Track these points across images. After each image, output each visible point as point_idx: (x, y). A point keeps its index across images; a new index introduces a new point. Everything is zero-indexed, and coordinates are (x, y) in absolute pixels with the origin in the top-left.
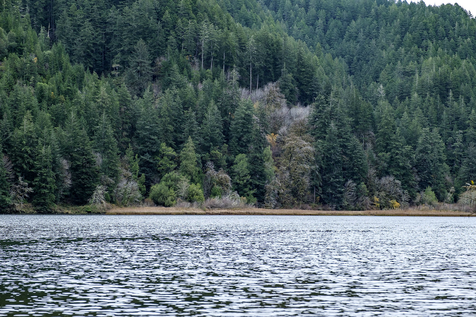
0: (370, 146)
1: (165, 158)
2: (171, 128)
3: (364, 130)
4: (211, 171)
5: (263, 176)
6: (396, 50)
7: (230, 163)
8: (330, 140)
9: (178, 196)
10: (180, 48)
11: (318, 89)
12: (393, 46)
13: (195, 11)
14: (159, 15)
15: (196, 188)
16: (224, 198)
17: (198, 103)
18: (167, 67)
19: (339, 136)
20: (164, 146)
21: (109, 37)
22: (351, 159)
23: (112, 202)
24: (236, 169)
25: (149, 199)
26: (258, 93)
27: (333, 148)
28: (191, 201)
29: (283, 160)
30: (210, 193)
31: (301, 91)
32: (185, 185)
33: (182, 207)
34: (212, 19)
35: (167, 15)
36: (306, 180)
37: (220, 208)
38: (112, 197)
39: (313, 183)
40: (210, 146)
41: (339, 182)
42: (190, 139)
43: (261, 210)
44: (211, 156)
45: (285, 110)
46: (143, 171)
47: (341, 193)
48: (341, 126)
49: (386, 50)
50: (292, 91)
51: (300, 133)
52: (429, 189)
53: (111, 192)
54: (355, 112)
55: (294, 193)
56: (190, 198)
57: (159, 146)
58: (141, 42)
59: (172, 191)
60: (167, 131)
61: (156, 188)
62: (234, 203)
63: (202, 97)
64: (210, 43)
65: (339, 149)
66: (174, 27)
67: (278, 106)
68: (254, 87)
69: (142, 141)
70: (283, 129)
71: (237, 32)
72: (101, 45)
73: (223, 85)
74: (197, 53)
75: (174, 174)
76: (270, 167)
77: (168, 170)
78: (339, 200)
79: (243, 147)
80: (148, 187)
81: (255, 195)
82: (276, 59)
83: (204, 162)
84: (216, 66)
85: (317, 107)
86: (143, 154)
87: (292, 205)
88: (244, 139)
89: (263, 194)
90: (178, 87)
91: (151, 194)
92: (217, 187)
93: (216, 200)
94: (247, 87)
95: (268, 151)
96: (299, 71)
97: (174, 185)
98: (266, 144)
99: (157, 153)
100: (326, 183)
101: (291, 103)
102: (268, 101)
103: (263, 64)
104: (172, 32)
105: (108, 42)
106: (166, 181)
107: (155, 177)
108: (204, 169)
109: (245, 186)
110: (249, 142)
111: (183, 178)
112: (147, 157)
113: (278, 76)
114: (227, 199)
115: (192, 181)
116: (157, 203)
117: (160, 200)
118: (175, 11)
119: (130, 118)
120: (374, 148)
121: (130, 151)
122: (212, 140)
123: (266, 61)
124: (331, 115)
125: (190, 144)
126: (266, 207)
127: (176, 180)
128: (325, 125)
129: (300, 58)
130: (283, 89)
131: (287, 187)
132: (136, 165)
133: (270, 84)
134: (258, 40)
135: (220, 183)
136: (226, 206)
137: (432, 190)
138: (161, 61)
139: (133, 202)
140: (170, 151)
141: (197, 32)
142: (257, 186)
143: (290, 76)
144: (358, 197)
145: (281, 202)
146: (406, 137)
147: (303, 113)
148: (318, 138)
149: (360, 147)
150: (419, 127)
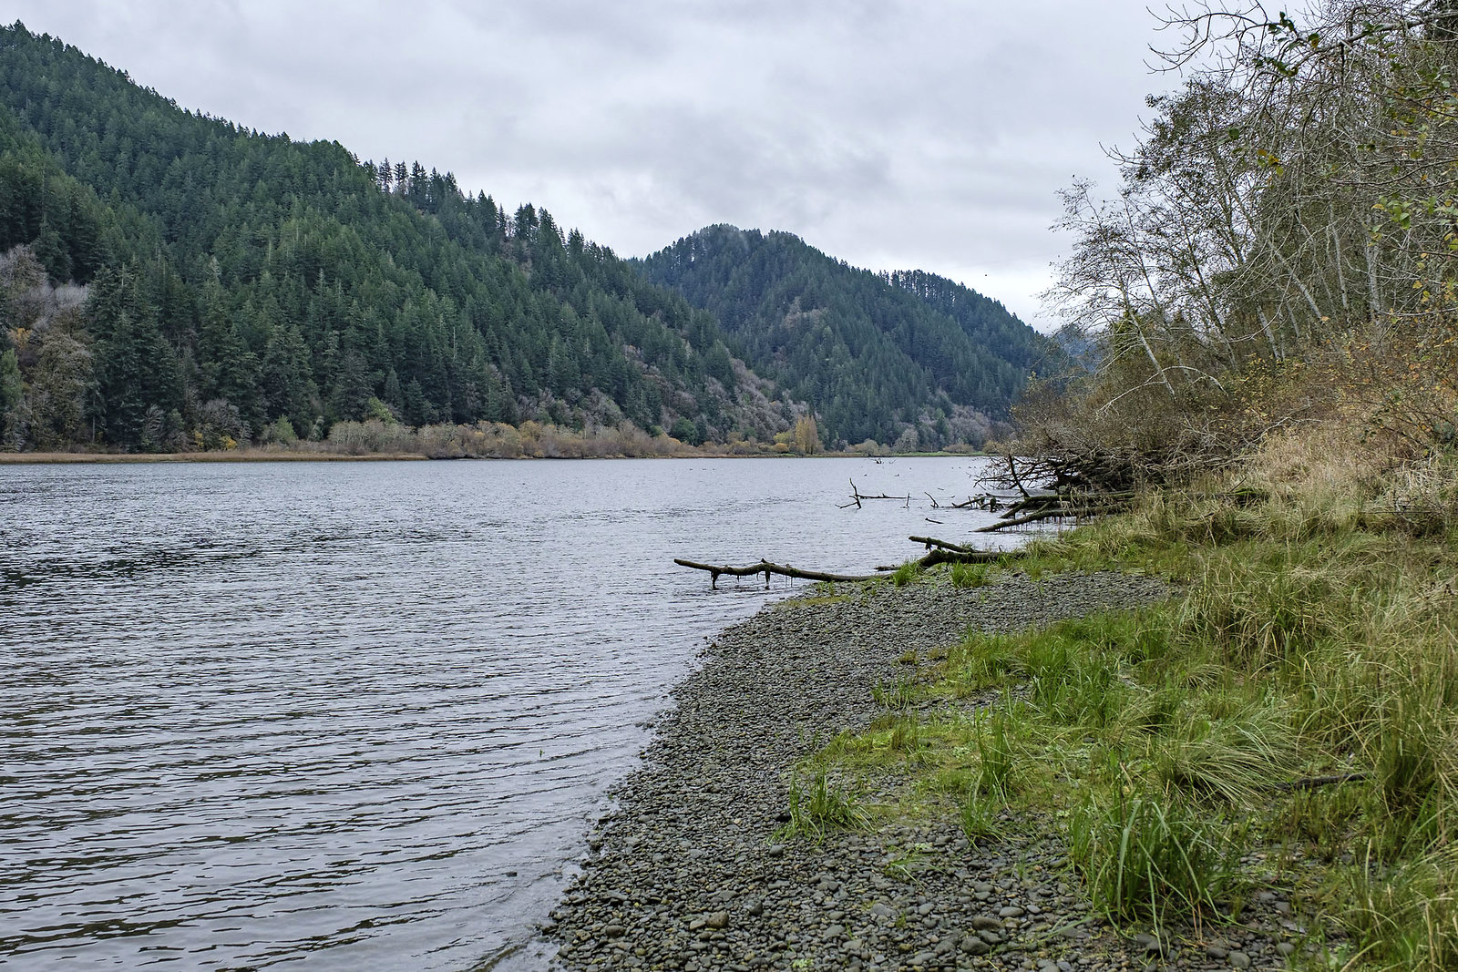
0: (189, 351)
3: (181, 326)
6: (242, 205)
8: (120, 340)
11: (104, 258)
12: (237, 200)
19: (136, 335)
22: (157, 371)
27: (125, 353)
29: (40, 372)
31: (76, 260)
36: (79, 405)
39: (91, 410)
41: (135, 409)
45: (45, 290)
47: (139, 425)
48: (139, 319)
49: (225, 205)
50: (58, 260)
51: (70, 328)
52: (284, 419)
54: (165, 297)
55: (58, 425)
65: (136, 356)
67: (34, 283)
70: (41, 322)
76: (12, 383)
78: (136, 437)
82: (31, 207)
85: (100, 286)
87: (55, 446)
89: (1, 428)
95: (10, 356)
96: (74, 230)
98: (6, 345)
100: (113, 410)
101: (57, 279)
102: (15, 274)
113: (34, 234)
120: (197, 355)
123: (11, 209)
124: (124, 301)
126: (6, 450)
128: (112, 317)
129: (75, 208)
130: (41, 256)
131: (45, 416)
133: (19, 247)
137: (289, 421)
143: (55, 235)
144: (167, 431)
145: (33, 441)
146: (249, 339)
147: (76, 295)
148: (100, 337)
149: (172, 352)
150: (268, 324)
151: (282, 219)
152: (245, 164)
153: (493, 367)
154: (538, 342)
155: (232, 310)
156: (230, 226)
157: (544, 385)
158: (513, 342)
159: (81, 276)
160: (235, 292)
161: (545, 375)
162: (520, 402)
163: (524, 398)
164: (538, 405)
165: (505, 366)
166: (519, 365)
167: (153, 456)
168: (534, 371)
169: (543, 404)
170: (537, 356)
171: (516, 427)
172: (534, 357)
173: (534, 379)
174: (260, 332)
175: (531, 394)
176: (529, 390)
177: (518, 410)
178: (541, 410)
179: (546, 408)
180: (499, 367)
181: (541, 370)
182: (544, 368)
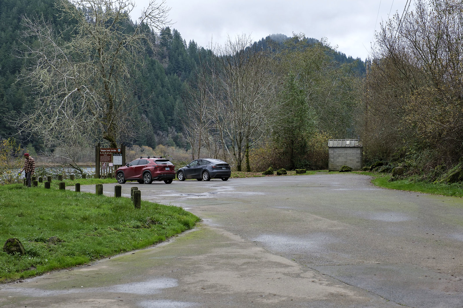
52: (30, 145)
137: (33, 146)
153: (144, 116)
154: (169, 102)
157: (170, 125)
161: (172, 120)
163: (160, 132)
164: (167, 136)
165: (150, 115)
166: (157, 115)
168: (166, 118)
169: (170, 135)
170: (168, 110)
171: (153, 148)
173: (166, 122)
176: (163, 128)
178: (169, 139)
179: (172, 138)
180: (147, 116)
181: (170, 117)
182: (171, 116)
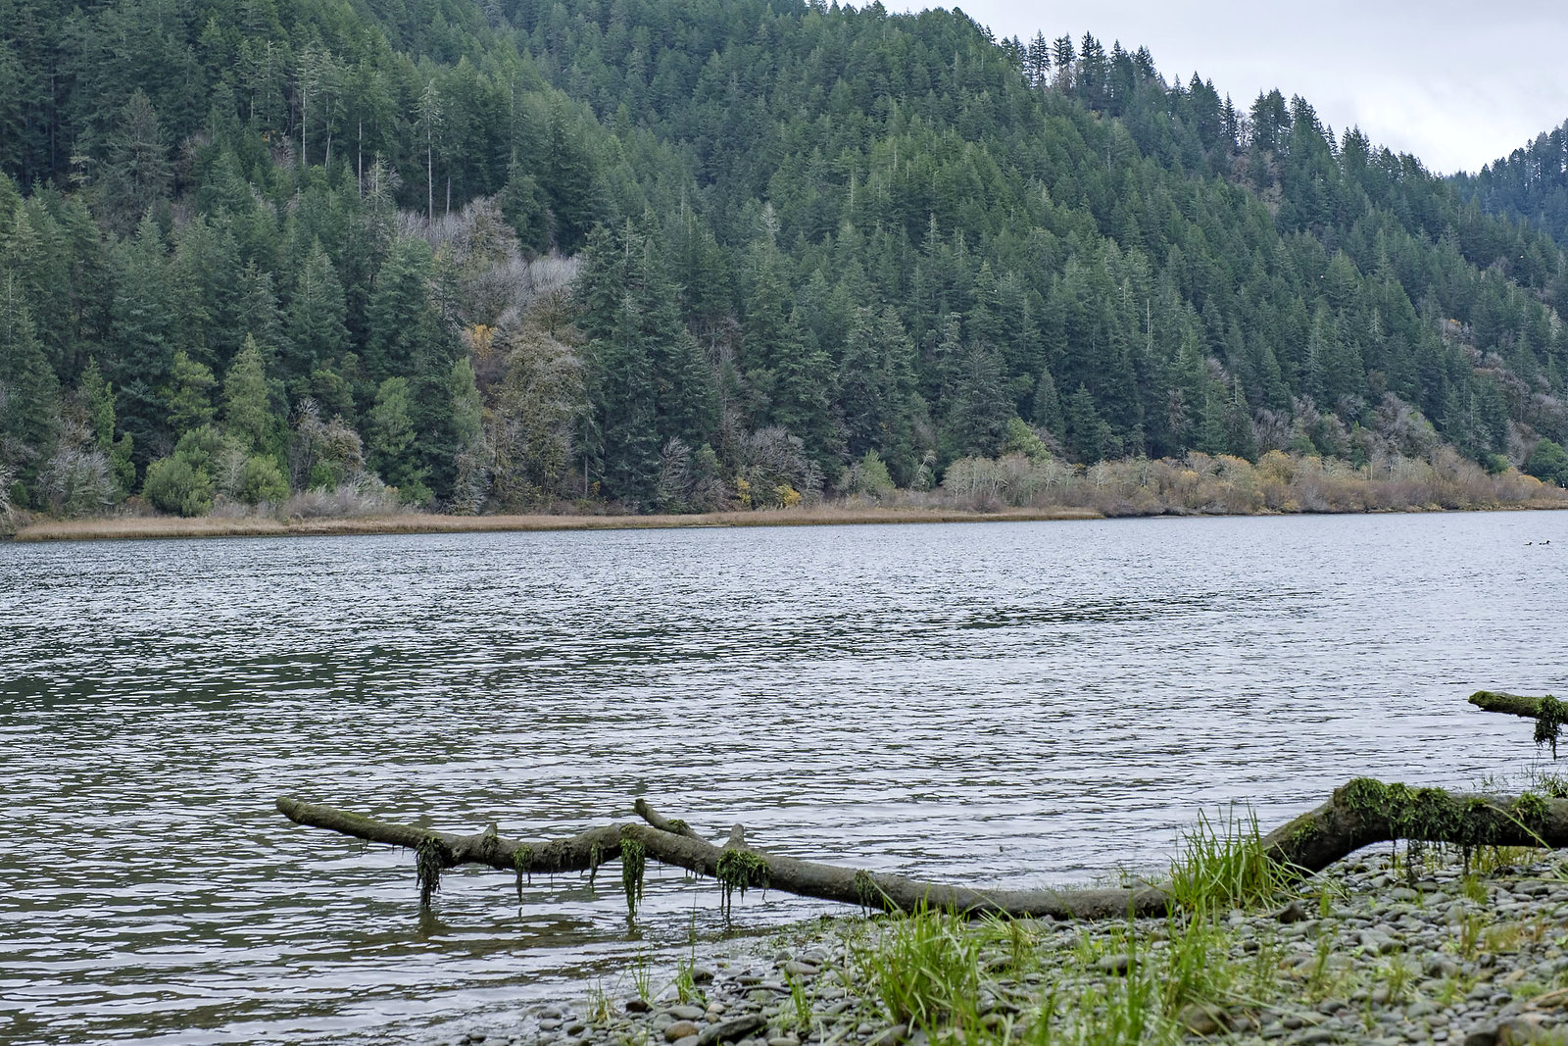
0: (727, 353)
1: (186, 391)
2: (202, 313)
3: (716, 314)
4: (311, 423)
5: (449, 433)
6: (812, 121)
7: (366, 402)
8: (623, 339)
9: (218, 489)
10: (244, 114)
11: (602, 214)
12: (805, 112)
13: (287, 20)
14: (193, 30)
15: (266, 466)
16: (339, 491)
17: (281, 249)
18: (208, 160)
19: (648, 330)
20: (182, 359)
21: (64, 87)
22: (679, 385)
23: (33, 506)
24: (380, 415)
25: (142, 498)
26: (450, 224)
27: (631, 359)
28: (252, 501)
29: (507, 391)
30: (305, 480)
31: (562, 218)
32: (236, 459)
33: (227, 516)
34: (330, 39)
35: (212, 31)
36: (563, 440)
37: (329, 516)
38: (33, 495)
39: (581, 447)
40: (308, 361)
41: (647, 445)
42: (250, 342)
43: (439, 520)
44: (313, 385)
45: (516, 265)
46: (128, 427)
47: (653, 470)
48: (652, 305)
49: (787, 122)
50: (535, 219)
51: (551, 323)
52: (873, 456)
53: (33, 480)
54: (692, 272)
55: (534, 473)
56: (249, 494)
57: (170, 360)
58: (139, 97)
59: (202, 474)
60: (191, 321)
61: (158, 469)
62: (366, 503)
63: (292, 235)
64: (324, 100)
65: (647, 363)
66: (231, 59)
67: (500, 256)
68: (440, 210)
69: (125, 348)
70: (510, 314)
71: (396, 71)
72: (43, 106)
73: (349, 204)
74: (288, 122)
75: (208, 433)
76: (468, 409)
77: (194, 422)
78: (649, 489)
79: (399, 360)
80: (142, 466)
81: (429, 482)
82: (494, 139)
83: (294, 401)
84: (338, 155)
85: (594, 255)
86: (128, 380)
87: (529, 504)
88: (403, 339)
89: (451, 478)
90: (232, 208)
91: (148, 485)
92: (324, 463)
93: (319, 496)
94: (422, 209)
95: (464, 369)
96: (557, 171)
97: (207, 461)
98: (458, 352)
99: (164, 378)
100: (614, 448)
101: (533, 246)
102: (473, 244)
103: (460, 151)
104: (225, 73)
105: (61, 100)
106: (188, 449)
107: (159, 440)
108: (295, 416)
109: (403, 458)
110: (414, 345)
111: (233, 442)
112: (136, 390)
113: (500, 181)
114: (350, 491)
115: (258, 448)
116: (163, 509)
117: (169, 498)
118: (235, 19)
119: (98, 291)
120: (740, 359)
121: (92, 375)
122: (317, 343)
123: (467, 144)
124: (629, 279)
125: (251, 354)
126: (458, 512)
127: (214, 448)
128: (612, 303)
129: (559, 137)
130: (509, 214)
131: (515, 459)
132: (108, 412)
133: (479, 202)
134: (447, 92)
135: (333, 453)
136: (344, 512)
137: (881, 460)
138: (195, 146)
139: (94, 507)
140: (201, 374)
141: (289, 70)
142: (435, 460)
143: (529, 181)
144: (695, 479)
145: (498, 498)
146: (818, 331)
147: (561, 271)
148: (594, 334)
149: (699, 357)
150: (849, 306)
151: (873, 138)
152: (816, 56)
153: (1214, 362)
154: (1291, 318)
155: (793, 284)
156: (793, 154)
157: (1300, 390)
158: (1247, 320)
159: (569, 241)
160: (799, 258)
161: (1302, 374)
162: (1261, 420)
163: (1267, 412)
164: (1290, 424)
165: (1234, 360)
166: (1257, 358)
167: (673, 519)
168: (1284, 368)
169: (1299, 422)
170: (1289, 342)
171: (1253, 462)
172: (1282, 344)
173: (1283, 380)
174: (837, 319)
175: (1279, 406)
176: (1275, 399)
177: (1256, 433)
178: (1297, 433)
179: (1305, 430)
180: (1225, 363)
181: (1295, 366)
182: (1300, 361)
